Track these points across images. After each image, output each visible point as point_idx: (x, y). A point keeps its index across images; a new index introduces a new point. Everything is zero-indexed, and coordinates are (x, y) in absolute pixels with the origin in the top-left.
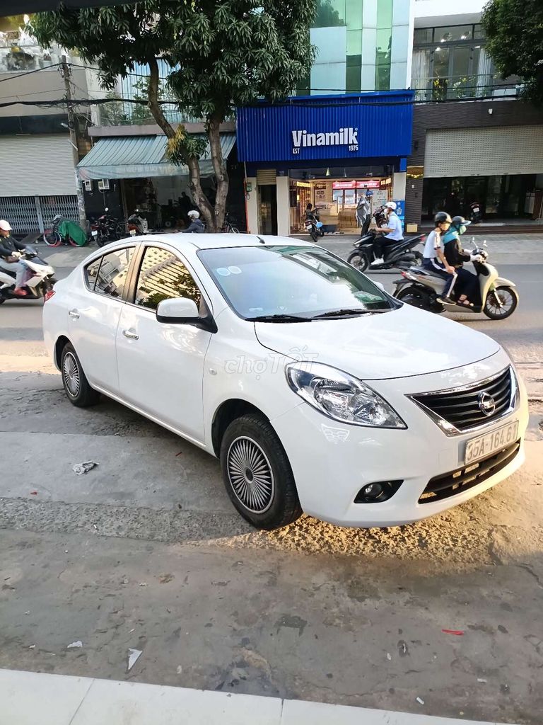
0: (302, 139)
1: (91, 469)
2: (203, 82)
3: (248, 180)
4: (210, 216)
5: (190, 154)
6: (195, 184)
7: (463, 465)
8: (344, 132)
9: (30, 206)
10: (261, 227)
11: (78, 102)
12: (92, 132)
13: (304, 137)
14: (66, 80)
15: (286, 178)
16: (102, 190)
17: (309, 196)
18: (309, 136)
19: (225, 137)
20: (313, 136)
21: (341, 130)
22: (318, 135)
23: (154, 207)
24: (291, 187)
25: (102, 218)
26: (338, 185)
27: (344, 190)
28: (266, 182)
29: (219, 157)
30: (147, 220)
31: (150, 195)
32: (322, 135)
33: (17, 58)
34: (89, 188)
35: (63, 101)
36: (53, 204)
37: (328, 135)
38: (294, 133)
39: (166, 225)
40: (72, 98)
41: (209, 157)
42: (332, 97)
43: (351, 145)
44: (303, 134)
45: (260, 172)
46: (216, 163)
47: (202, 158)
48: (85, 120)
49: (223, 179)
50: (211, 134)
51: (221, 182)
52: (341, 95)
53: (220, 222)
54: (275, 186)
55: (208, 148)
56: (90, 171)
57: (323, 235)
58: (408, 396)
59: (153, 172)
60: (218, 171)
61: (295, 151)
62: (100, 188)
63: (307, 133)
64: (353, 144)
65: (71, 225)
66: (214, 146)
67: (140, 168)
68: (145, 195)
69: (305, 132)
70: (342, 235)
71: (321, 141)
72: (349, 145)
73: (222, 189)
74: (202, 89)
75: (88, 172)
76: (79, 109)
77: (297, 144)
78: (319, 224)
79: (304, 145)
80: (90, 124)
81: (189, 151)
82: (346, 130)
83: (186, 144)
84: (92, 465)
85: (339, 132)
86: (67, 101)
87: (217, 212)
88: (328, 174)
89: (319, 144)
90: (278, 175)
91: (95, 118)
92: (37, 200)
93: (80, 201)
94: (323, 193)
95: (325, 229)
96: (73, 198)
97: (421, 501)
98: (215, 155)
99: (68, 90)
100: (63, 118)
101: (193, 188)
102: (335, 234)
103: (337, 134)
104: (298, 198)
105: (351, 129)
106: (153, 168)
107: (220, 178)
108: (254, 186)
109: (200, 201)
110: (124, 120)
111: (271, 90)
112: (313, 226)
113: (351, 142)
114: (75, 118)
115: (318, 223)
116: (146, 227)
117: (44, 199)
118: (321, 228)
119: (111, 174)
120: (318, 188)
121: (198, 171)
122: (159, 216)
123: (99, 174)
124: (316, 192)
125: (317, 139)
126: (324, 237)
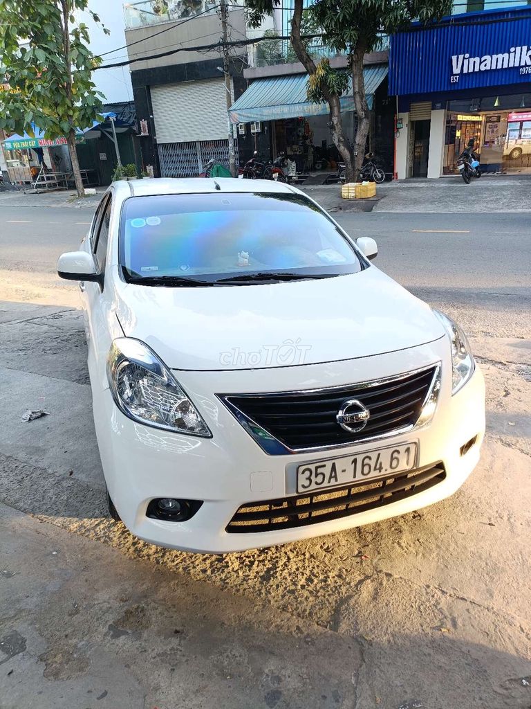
0: (463, 64)
1: (38, 417)
2: (346, 8)
3: (399, 115)
4: (349, 157)
5: (331, 90)
6: (335, 123)
7: (295, 494)
8: (515, 52)
9: (192, 151)
10: (410, 168)
11: (233, 44)
12: (247, 74)
13: (466, 61)
14: (223, 22)
15: (443, 111)
16: (254, 133)
17: (479, 130)
18: (472, 60)
19: (377, 70)
20: (477, 59)
21: (512, 49)
22: (483, 59)
23: (306, 149)
24: (448, 122)
25: (251, 161)
26: (514, 116)
27: (522, 122)
28: (419, 117)
29: (360, 93)
30: (296, 162)
31: (303, 136)
32: (488, 57)
33: (186, 5)
34: (242, 131)
35: (220, 44)
36: (211, 149)
37: (495, 57)
38: (454, 58)
39: (316, 167)
40: (229, 40)
41: (351, 93)
42: (505, 10)
43: (522, 67)
44: (464, 58)
45: (415, 106)
46: (358, 99)
47: (344, 94)
48: (242, 62)
49: (364, 116)
50: (354, 66)
51: (361, 120)
52: (515, 7)
53: (358, 164)
54: (430, 120)
55: (350, 84)
56: (239, 114)
57: (479, 177)
58: (221, 396)
59: (298, 112)
60: (359, 107)
61: (453, 80)
62: (252, 131)
63: (470, 57)
64: (526, 66)
65: (221, 168)
66: (356, 80)
67: (286, 109)
68: (298, 136)
69: (467, 56)
70: (504, 176)
71: (485, 66)
72: (520, 67)
73: (363, 127)
74: (344, 16)
75: (238, 116)
76: (235, 52)
77: (456, 71)
78: (475, 163)
79: (465, 71)
80: (246, 66)
81: (329, 88)
82: (518, 49)
83: (326, 80)
84: (39, 414)
85: (509, 53)
86: (224, 44)
87: (356, 153)
88: (496, 104)
89: (483, 68)
90: (434, 108)
91: (252, 60)
92: (198, 145)
93: (230, 145)
94: (496, 126)
95: (484, 169)
96: (224, 143)
97: (230, 529)
98: (357, 90)
99: (225, 32)
100: (219, 62)
101: (333, 127)
102: (495, 174)
103: (506, 55)
104: (458, 134)
105: (525, 48)
106: (298, 108)
107: (361, 115)
108: (406, 122)
109: (339, 141)
110: (279, 60)
111: (422, 8)
112: (466, 166)
113: (523, 64)
114: (231, 62)
115: (474, 161)
116: (295, 169)
117: (204, 144)
118: (476, 168)
119: (259, 116)
120: (490, 122)
121: (339, 108)
122: (311, 157)
123: (248, 117)
124: (487, 126)
125: (481, 63)
126: (481, 178)
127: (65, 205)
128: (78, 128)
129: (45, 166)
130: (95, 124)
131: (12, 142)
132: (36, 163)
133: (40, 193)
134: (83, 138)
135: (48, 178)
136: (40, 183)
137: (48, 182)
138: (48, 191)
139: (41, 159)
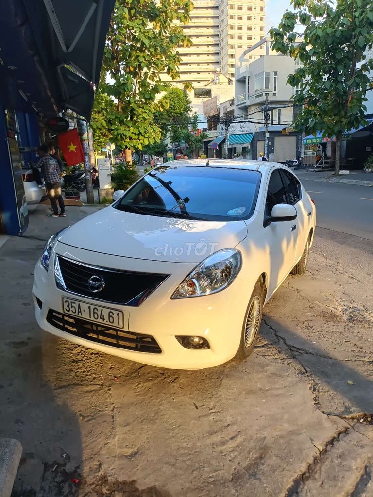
127: (324, 180)
128: (346, 130)
129: (326, 154)
130: (361, 127)
131: (307, 139)
132: (321, 153)
133: (316, 172)
134: (351, 136)
135: (326, 163)
136: (319, 166)
137: (325, 165)
138: (323, 171)
139: (324, 150)
